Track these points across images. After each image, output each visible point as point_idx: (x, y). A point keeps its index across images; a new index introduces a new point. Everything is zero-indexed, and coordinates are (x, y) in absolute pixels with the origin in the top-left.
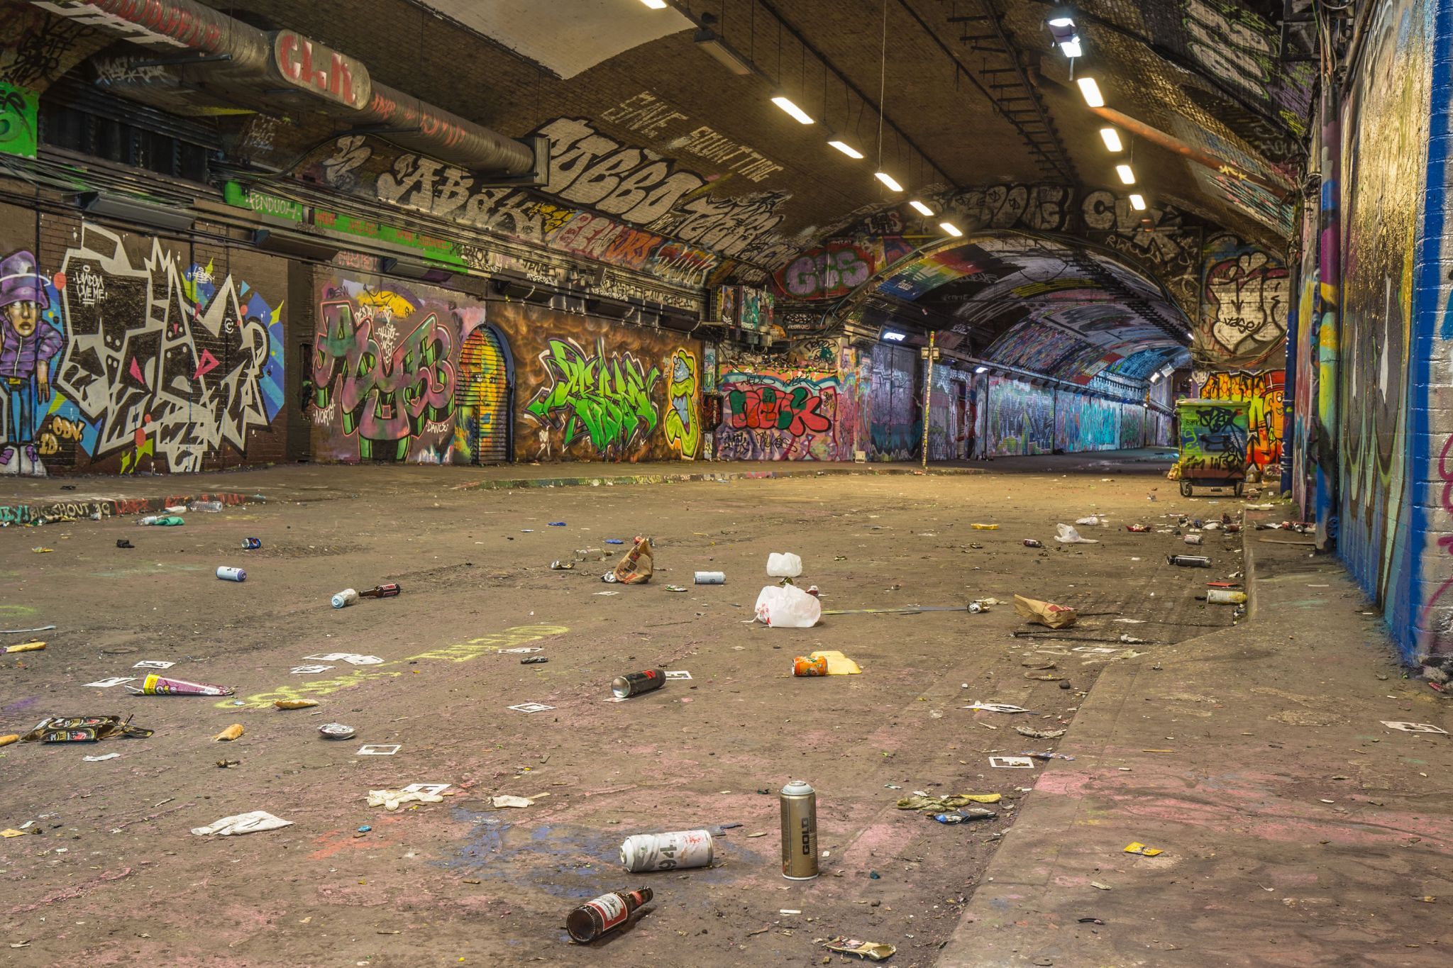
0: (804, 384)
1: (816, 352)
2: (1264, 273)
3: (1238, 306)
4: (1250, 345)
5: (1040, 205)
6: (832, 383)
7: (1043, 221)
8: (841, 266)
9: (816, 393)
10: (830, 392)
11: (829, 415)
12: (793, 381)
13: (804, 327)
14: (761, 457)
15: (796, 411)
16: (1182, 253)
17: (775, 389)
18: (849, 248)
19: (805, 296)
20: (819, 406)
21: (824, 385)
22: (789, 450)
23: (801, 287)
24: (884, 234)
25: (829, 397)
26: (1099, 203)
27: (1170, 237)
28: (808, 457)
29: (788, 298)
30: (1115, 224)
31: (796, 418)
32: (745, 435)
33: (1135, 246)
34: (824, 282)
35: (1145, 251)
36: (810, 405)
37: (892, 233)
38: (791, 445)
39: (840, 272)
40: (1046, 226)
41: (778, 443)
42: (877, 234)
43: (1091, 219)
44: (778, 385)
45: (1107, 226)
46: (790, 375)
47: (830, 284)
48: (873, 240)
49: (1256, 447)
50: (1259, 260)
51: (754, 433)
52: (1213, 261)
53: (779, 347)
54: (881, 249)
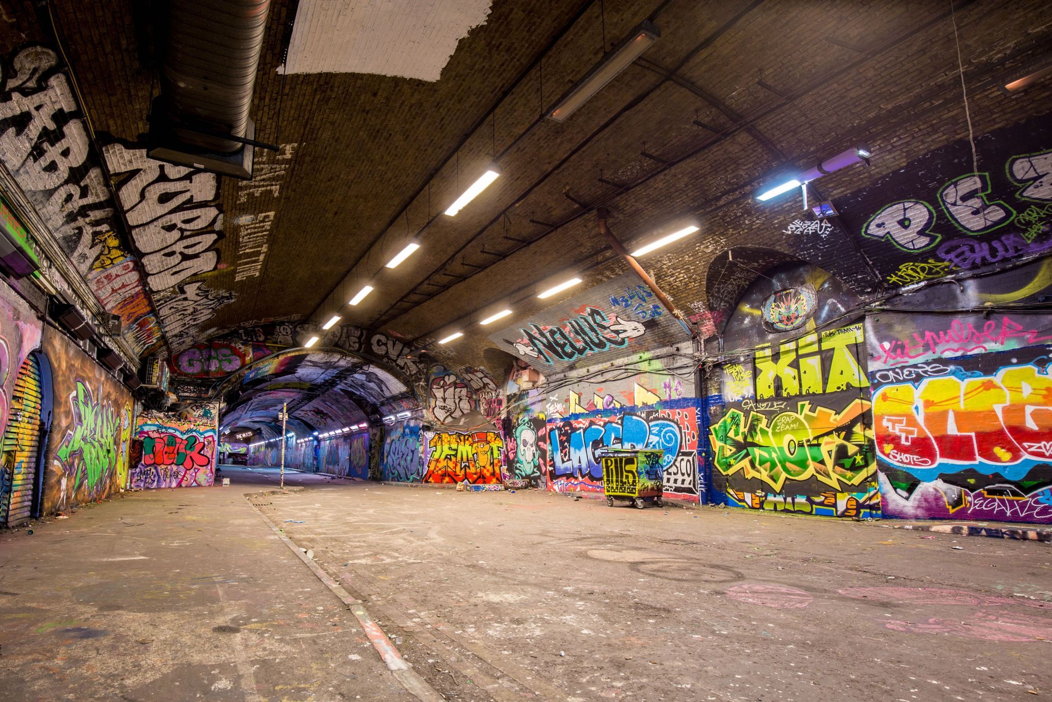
0: (194, 434)
1: (200, 412)
2: (455, 385)
3: (444, 400)
4: (449, 419)
5: (348, 337)
6: (211, 433)
7: (350, 346)
8: (221, 357)
9: (202, 440)
10: (210, 439)
11: (209, 455)
12: (188, 431)
13: (192, 395)
14: (163, 486)
15: (188, 452)
16: (419, 371)
17: (176, 437)
18: (228, 346)
19: (193, 374)
20: (203, 448)
21: (207, 435)
22: (182, 479)
23: (192, 369)
24: (252, 340)
25: (209, 443)
26: (379, 341)
27: (414, 362)
28: (194, 484)
29: (181, 374)
30: (387, 352)
31: (188, 457)
32: (153, 470)
33: (397, 365)
34: (209, 366)
35: (402, 368)
36: (197, 447)
37: (257, 341)
38: (184, 476)
39: (220, 361)
40: (351, 349)
41: (176, 474)
42: (246, 340)
43: (375, 348)
44: (178, 434)
45: (383, 353)
46: (186, 427)
47: (213, 368)
48: (245, 344)
49: (468, 470)
50: (453, 378)
51: (159, 468)
52: (433, 377)
53: (174, 408)
54: (251, 351)
